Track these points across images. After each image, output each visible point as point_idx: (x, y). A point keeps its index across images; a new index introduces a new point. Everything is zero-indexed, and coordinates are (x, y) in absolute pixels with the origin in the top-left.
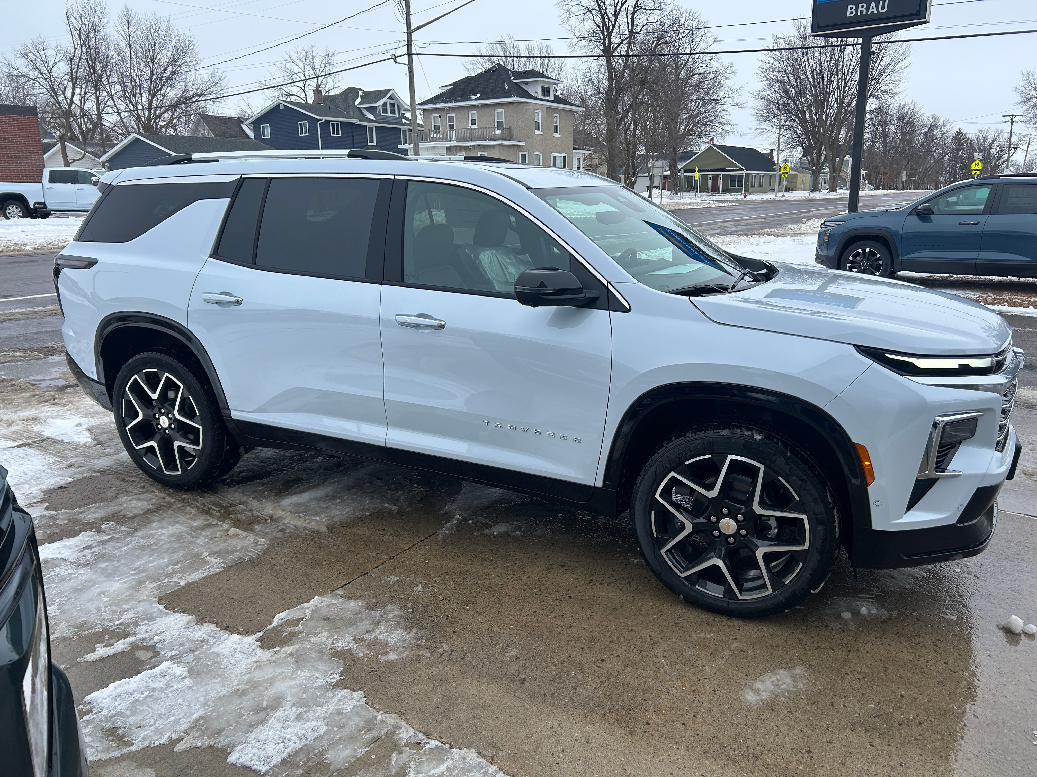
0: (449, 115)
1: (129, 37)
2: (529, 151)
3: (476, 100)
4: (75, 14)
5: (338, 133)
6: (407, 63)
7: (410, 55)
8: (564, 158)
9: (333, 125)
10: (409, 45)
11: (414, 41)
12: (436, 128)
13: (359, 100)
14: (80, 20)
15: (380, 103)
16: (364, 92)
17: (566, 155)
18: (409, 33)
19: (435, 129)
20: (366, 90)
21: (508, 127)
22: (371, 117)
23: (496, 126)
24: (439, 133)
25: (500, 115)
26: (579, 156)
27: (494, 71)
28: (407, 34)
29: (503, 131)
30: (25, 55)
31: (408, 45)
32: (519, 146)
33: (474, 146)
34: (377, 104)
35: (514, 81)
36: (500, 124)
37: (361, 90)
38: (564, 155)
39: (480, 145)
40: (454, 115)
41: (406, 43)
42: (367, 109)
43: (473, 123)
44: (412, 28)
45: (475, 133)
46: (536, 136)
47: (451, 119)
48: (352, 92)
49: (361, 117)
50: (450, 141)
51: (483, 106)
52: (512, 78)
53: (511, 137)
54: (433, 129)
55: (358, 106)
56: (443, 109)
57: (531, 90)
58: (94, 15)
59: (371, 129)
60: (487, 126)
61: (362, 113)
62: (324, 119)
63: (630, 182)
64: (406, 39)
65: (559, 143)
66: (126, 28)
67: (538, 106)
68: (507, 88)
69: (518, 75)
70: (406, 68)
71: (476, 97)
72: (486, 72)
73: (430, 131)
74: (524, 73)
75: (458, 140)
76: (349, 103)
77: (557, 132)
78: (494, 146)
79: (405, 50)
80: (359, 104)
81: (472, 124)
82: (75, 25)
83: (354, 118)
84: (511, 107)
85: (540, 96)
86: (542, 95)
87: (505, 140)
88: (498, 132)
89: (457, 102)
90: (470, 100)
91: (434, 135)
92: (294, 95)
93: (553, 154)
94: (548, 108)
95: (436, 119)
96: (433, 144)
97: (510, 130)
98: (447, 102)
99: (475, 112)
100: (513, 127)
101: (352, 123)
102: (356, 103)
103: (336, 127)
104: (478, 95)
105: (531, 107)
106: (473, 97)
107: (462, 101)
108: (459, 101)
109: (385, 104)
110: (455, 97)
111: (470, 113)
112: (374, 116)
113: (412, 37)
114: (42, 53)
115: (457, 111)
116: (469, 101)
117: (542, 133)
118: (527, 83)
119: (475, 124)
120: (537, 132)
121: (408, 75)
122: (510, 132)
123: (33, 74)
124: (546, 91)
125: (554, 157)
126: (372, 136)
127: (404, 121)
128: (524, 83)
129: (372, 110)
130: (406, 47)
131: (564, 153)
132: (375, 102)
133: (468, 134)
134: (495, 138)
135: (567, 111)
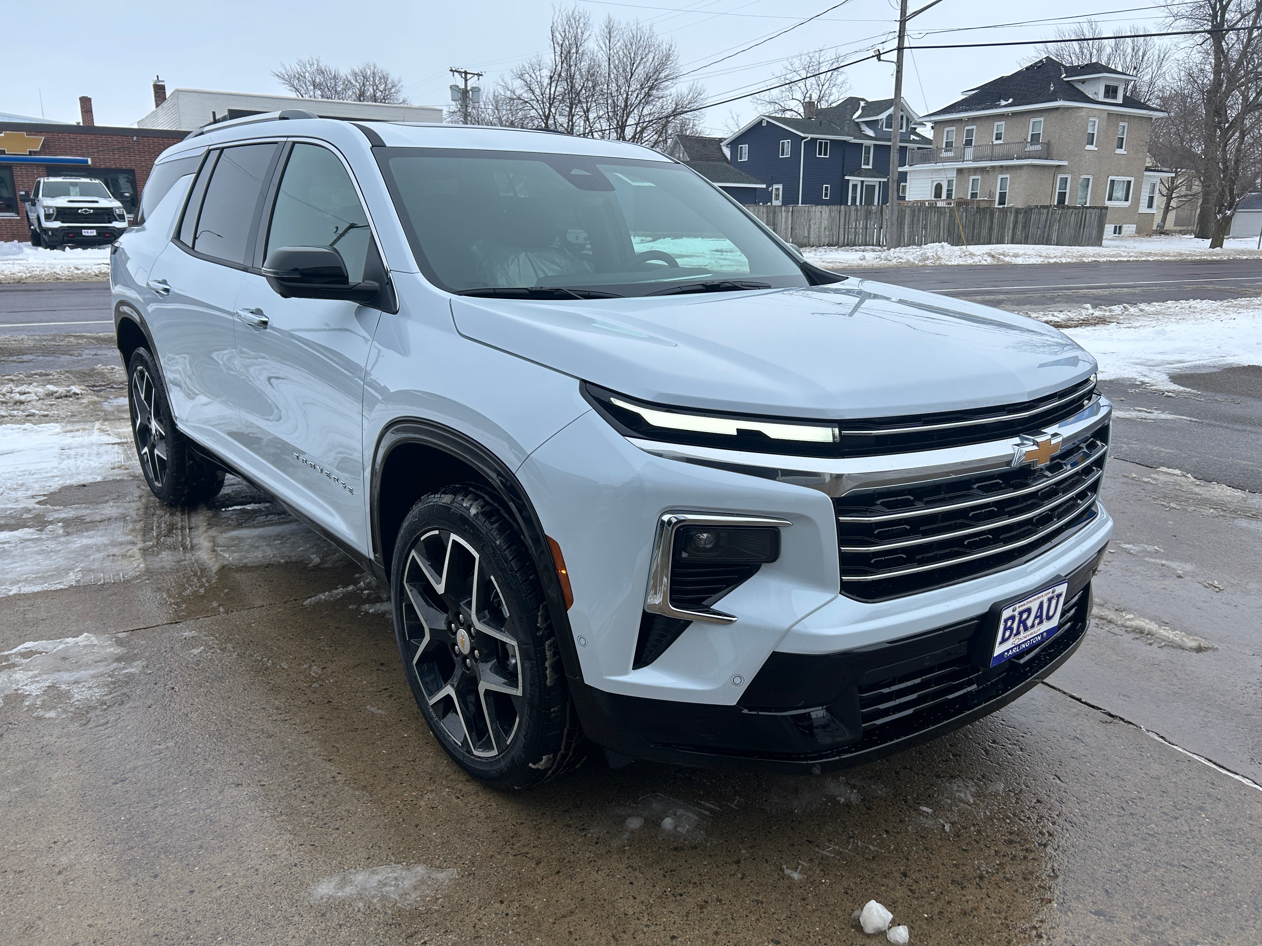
0: (967, 128)
1: (610, 50)
2: (1072, 173)
3: (1005, 106)
4: (560, 28)
5: (825, 154)
6: (895, 60)
7: (900, 49)
8: (1129, 182)
9: (821, 143)
10: (901, 37)
11: (908, 32)
12: (949, 145)
13: (859, 112)
14: (563, 35)
15: (884, 116)
16: (867, 102)
17: (1132, 179)
18: (903, 23)
19: (946, 146)
20: (869, 101)
21: (1046, 141)
22: (871, 133)
23: (1029, 140)
24: (951, 151)
25: (1038, 125)
26: (1154, 181)
27: (1040, 67)
28: (901, 23)
29: (1038, 147)
30: (521, 77)
31: (899, 36)
32: (1059, 166)
33: (993, 167)
34: (879, 117)
35: (1065, 79)
36: (1035, 138)
37: (863, 100)
38: (1129, 179)
39: (1001, 166)
40: (974, 127)
41: (898, 34)
42: (867, 123)
43: (998, 137)
44: (907, 15)
45: (997, 151)
46: (1087, 153)
47: (969, 133)
48: (852, 103)
49: (858, 135)
50: (963, 161)
51: (1015, 114)
52: (1064, 75)
53: (1048, 155)
54: (944, 146)
55: (856, 121)
56: (960, 120)
57: (1088, 90)
58: (577, 28)
59: (868, 148)
60: (1017, 140)
61: (860, 129)
62: (810, 136)
63: (1223, 218)
64: (897, 29)
65: (1122, 162)
66: (607, 42)
67: (1096, 112)
68: (1052, 89)
69: (1073, 70)
70: (894, 67)
71: (1006, 103)
72: (1027, 69)
73: (939, 149)
74: (1082, 68)
75: (974, 160)
76: (845, 117)
77: (1121, 148)
78: (1021, 167)
79: (895, 44)
80: (858, 118)
81: (997, 139)
82: (559, 40)
83: (848, 135)
84: (1055, 114)
85: (1101, 98)
86: (1105, 97)
87: (1040, 158)
88: (1030, 148)
89: (979, 110)
90: (1000, 107)
91: (944, 154)
92: (791, 110)
93: (1111, 178)
94: (1110, 114)
95: (950, 133)
96: (939, 166)
97: (1048, 145)
98: (966, 111)
99: (1003, 123)
100: (1053, 141)
101: (844, 141)
102: (855, 116)
103: (823, 146)
104: (1011, 100)
105: (1083, 113)
106: (1003, 103)
107: (987, 109)
108: (983, 109)
109: (890, 117)
110: (979, 104)
111: (996, 124)
112: (875, 132)
113: (906, 27)
114: (538, 73)
115: (978, 123)
116: (996, 108)
117: (1096, 149)
118: (1083, 82)
119: (1001, 139)
120: (1089, 147)
121: (895, 75)
122: (1048, 148)
123: (526, 96)
124: (1111, 91)
125: (1113, 182)
126: (869, 158)
127: (912, 137)
128: (1079, 81)
129: (872, 124)
130: (897, 39)
131: (1128, 176)
132: (878, 115)
133: (988, 152)
134: (1023, 157)
135: (1141, 118)
